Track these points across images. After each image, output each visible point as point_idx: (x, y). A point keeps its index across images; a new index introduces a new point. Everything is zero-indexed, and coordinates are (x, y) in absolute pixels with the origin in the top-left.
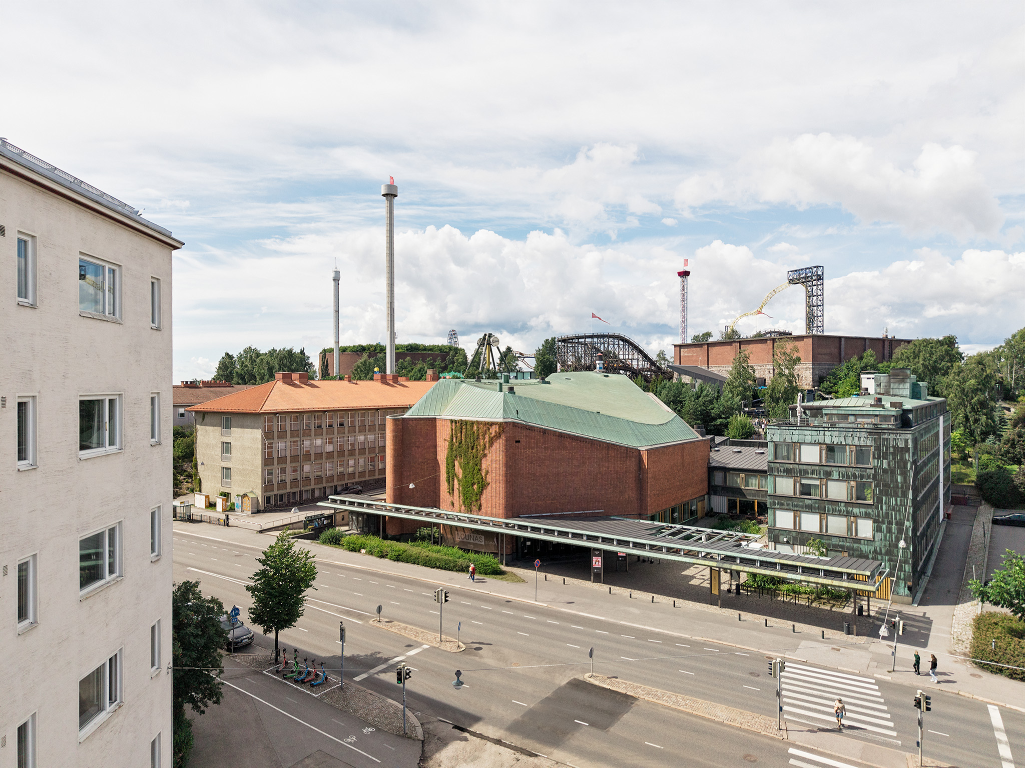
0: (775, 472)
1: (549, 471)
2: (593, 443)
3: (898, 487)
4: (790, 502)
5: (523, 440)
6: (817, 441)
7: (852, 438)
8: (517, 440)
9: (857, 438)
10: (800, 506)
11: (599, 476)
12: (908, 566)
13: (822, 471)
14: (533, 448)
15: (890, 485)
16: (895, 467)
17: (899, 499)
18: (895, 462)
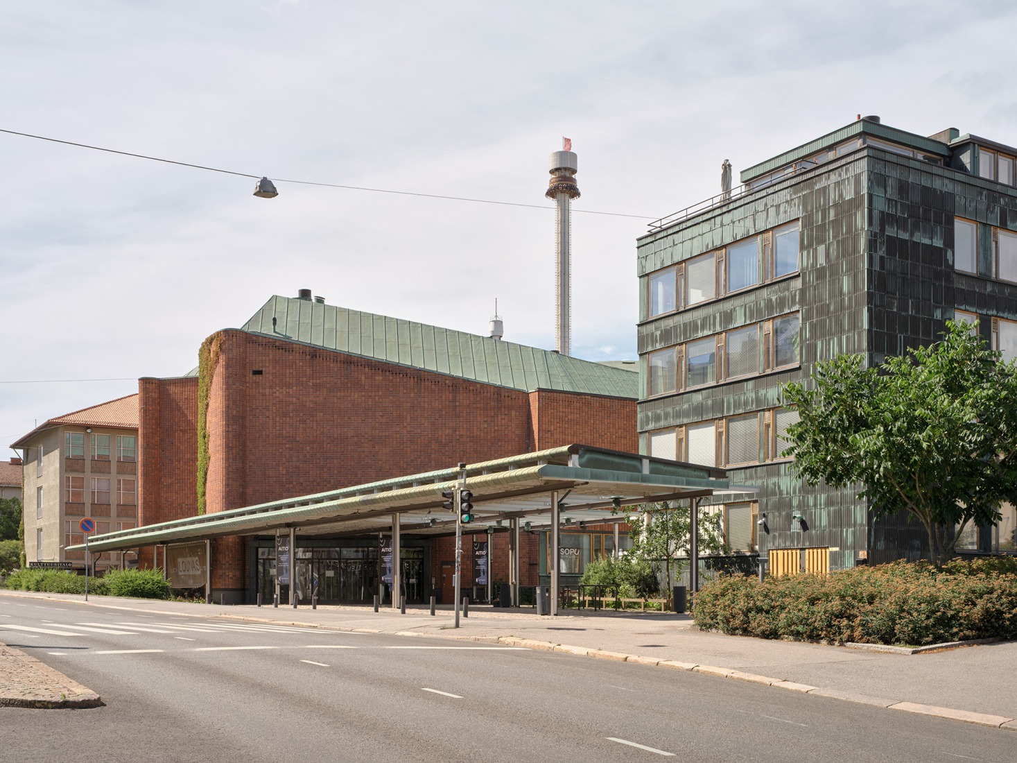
0: (647, 347)
1: (323, 433)
2: (419, 376)
3: (842, 308)
4: (670, 410)
5: (268, 370)
6: (710, 247)
7: (765, 213)
8: (257, 368)
9: (774, 209)
10: (686, 414)
11: (434, 446)
12: (861, 509)
13: (718, 315)
14: (289, 386)
15: (829, 306)
16: (838, 257)
17: (844, 338)
18: (838, 242)
